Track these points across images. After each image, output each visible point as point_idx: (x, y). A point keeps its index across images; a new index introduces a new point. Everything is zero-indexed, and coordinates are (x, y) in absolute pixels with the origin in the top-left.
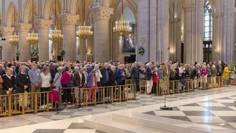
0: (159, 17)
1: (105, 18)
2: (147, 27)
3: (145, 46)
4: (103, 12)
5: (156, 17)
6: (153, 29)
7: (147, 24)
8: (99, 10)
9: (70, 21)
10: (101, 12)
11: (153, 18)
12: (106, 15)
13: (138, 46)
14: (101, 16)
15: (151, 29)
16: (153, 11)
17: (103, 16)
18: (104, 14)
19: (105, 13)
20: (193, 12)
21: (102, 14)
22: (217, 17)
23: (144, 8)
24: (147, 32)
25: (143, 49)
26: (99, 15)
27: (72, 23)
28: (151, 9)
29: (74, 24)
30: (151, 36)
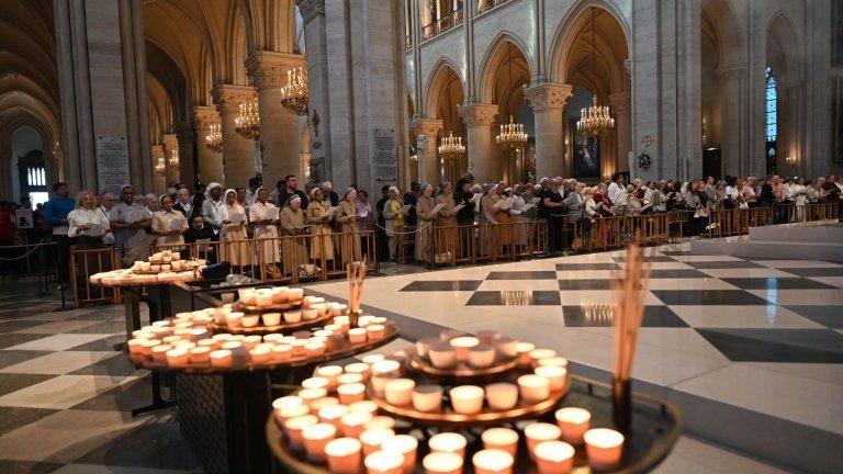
0: (680, 92)
1: (557, 104)
2: (656, 114)
3: (652, 151)
4: (553, 94)
5: (675, 91)
6: (669, 116)
7: (655, 108)
8: (545, 91)
9: (483, 118)
10: (550, 93)
11: (669, 94)
12: (558, 100)
13: (635, 153)
14: (549, 102)
15: (665, 116)
16: (668, 80)
17: (553, 102)
18: (554, 98)
19: (557, 96)
20: (743, 81)
21: (550, 98)
23: (649, 76)
24: (656, 124)
25: (648, 158)
26: (546, 100)
27: (485, 122)
28: (664, 75)
29: (489, 123)
30: (664, 129)
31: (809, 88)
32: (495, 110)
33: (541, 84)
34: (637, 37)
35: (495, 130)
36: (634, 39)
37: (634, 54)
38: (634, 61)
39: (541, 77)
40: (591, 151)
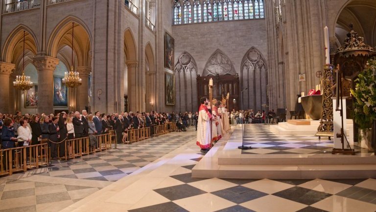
2: (104, 79)
3: (102, 97)
4: (49, 62)
6: (111, 81)
8: (45, 60)
9: (5, 70)
10: (48, 61)
11: (111, 70)
12: (52, 66)
14: (47, 66)
15: (109, 80)
17: (49, 67)
18: (50, 65)
19: (52, 63)
20: (136, 68)
21: (48, 64)
22: (150, 75)
23: (101, 60)
26: (45, 65)
27: (6, 73)
28: (109, 61)
29: (9, 74)
30: (108, 87)
31: (157, 74)
32: (13, 66)
33: (43, 56)
34: (96, 40)
35: (13, 77)
36: (94, 41)
37: (94, 48)
38: (94, 52)
39: (43, 52)
40: (63, 93)
